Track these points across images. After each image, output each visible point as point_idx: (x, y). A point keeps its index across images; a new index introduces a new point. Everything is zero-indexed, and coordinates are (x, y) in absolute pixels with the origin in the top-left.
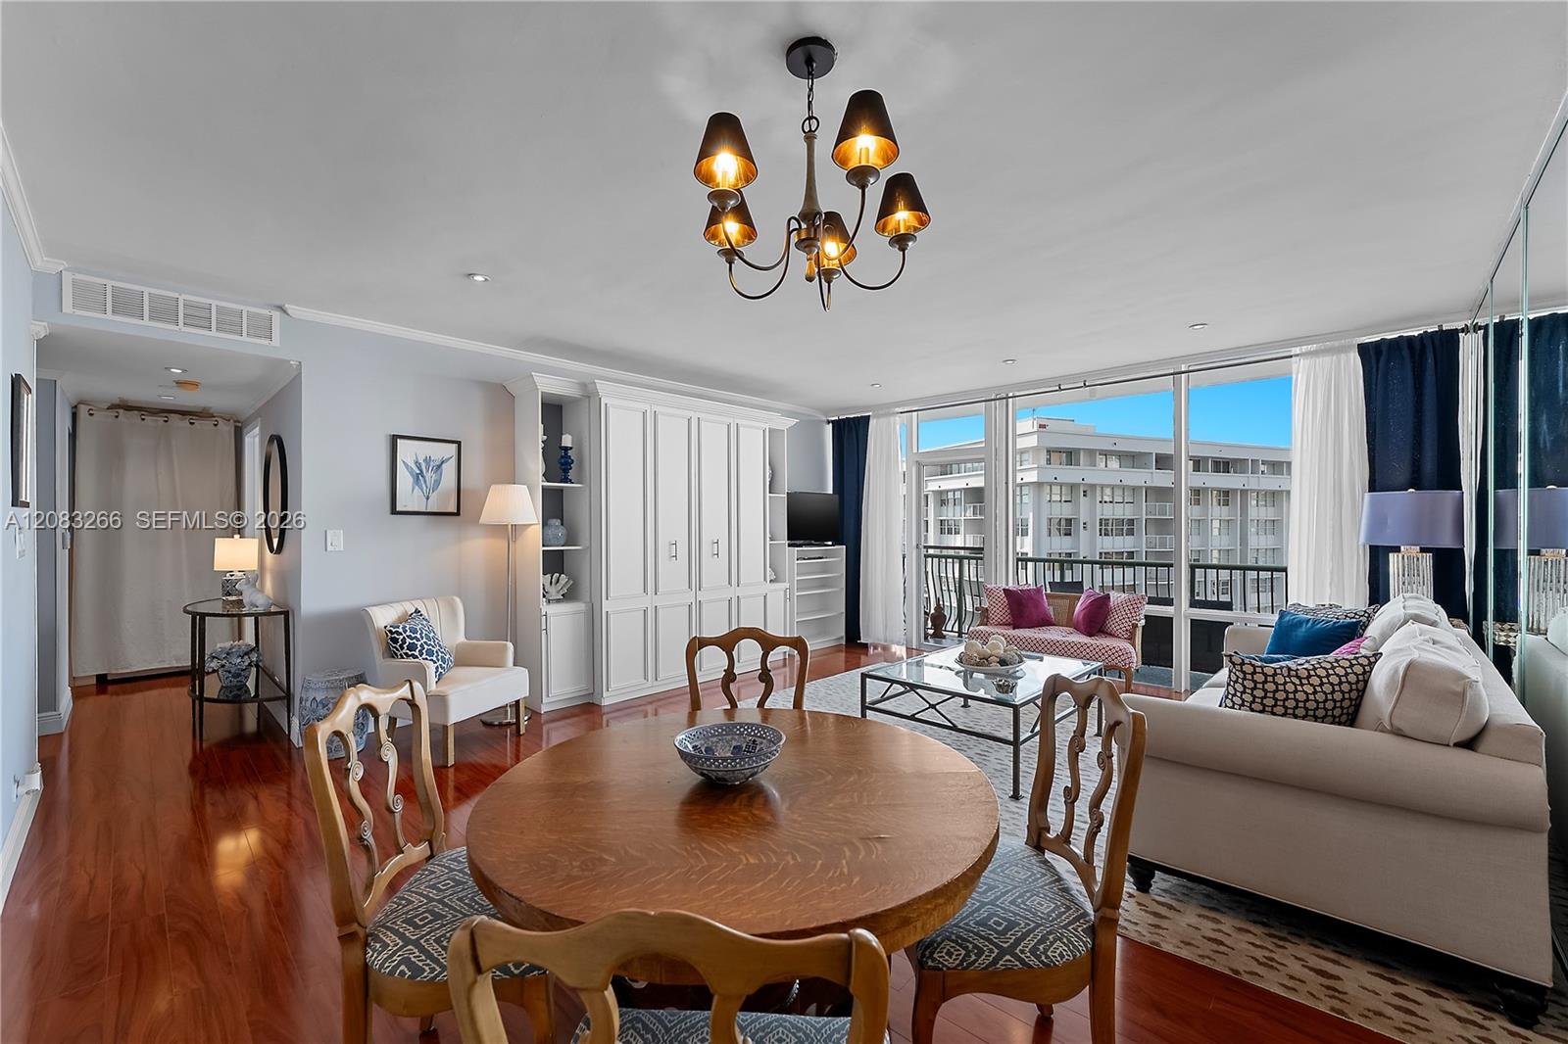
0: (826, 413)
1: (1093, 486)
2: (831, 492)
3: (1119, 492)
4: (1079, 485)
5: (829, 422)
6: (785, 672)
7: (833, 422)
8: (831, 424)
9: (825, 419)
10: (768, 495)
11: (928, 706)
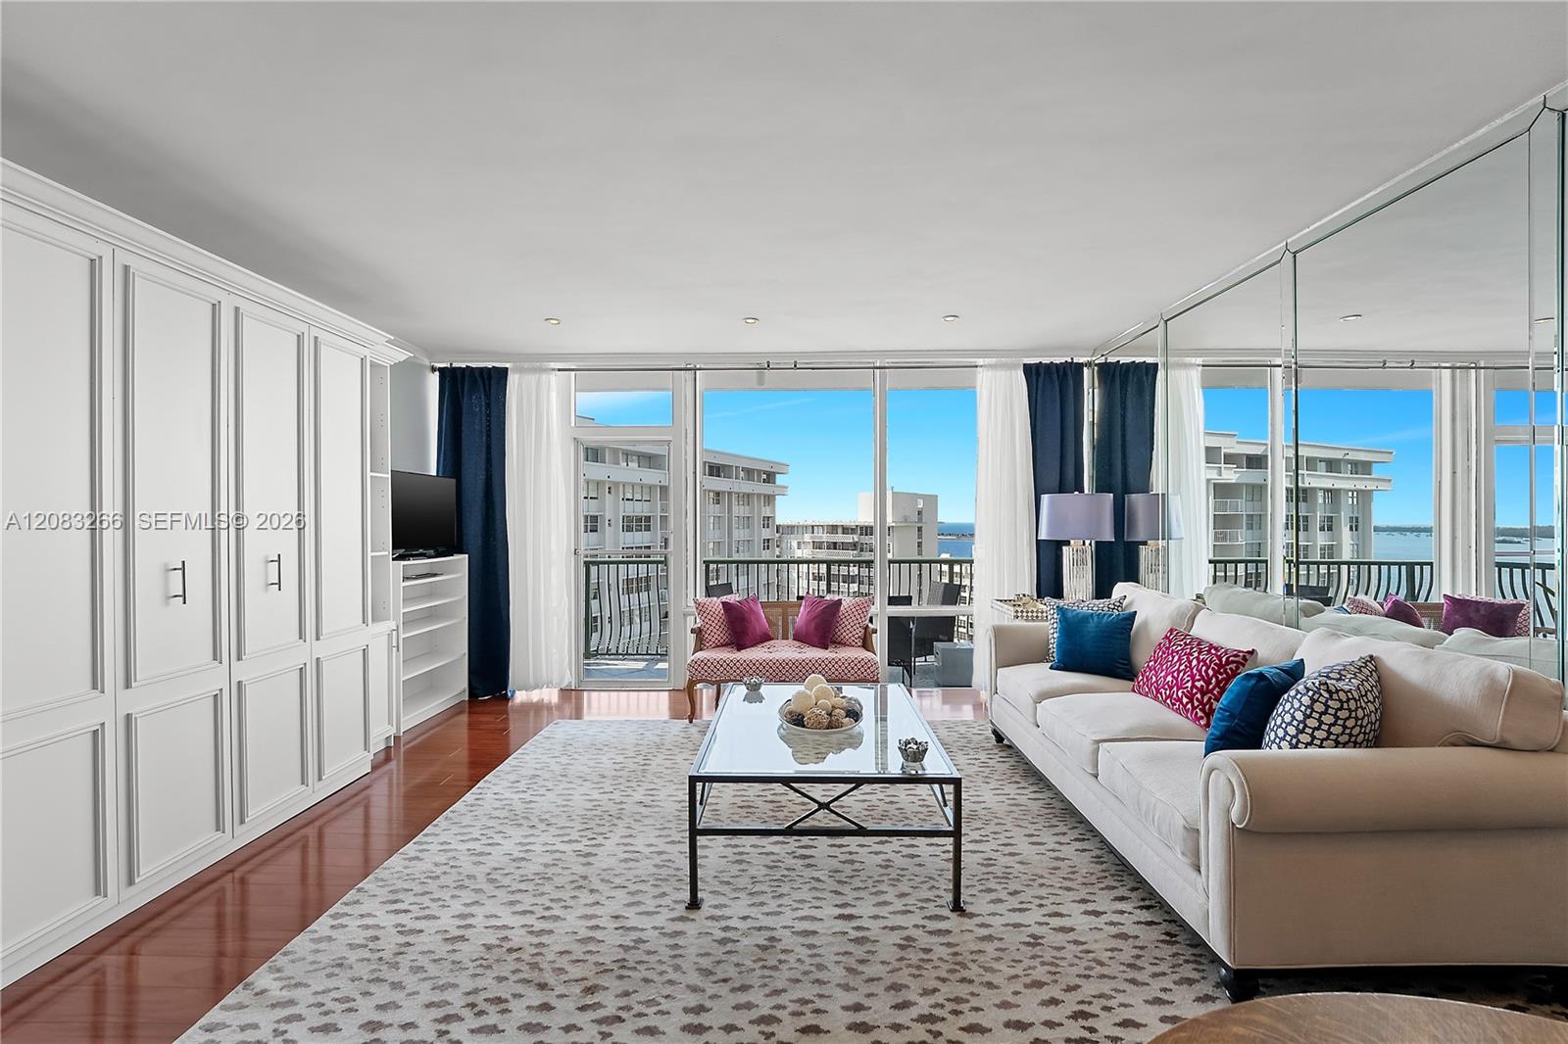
0: (431, 354)
1: (617, 484)
2: (434, 472)
3: (638, 489)
4: (604, 482)
5: (433, 369)
6: (390, 772)
7: (441, 370)
8: (437, 373)
9: (427, 362)
10: (369, 474)
11: (816, 806)
